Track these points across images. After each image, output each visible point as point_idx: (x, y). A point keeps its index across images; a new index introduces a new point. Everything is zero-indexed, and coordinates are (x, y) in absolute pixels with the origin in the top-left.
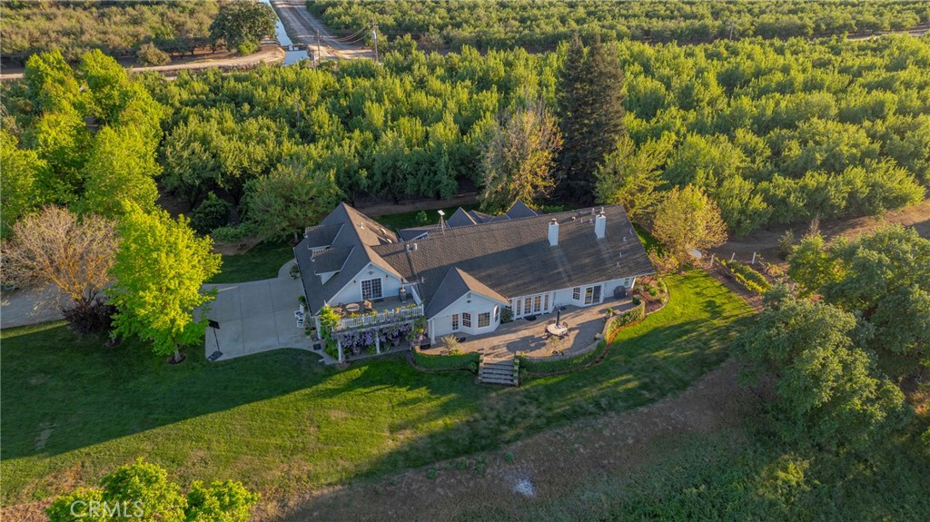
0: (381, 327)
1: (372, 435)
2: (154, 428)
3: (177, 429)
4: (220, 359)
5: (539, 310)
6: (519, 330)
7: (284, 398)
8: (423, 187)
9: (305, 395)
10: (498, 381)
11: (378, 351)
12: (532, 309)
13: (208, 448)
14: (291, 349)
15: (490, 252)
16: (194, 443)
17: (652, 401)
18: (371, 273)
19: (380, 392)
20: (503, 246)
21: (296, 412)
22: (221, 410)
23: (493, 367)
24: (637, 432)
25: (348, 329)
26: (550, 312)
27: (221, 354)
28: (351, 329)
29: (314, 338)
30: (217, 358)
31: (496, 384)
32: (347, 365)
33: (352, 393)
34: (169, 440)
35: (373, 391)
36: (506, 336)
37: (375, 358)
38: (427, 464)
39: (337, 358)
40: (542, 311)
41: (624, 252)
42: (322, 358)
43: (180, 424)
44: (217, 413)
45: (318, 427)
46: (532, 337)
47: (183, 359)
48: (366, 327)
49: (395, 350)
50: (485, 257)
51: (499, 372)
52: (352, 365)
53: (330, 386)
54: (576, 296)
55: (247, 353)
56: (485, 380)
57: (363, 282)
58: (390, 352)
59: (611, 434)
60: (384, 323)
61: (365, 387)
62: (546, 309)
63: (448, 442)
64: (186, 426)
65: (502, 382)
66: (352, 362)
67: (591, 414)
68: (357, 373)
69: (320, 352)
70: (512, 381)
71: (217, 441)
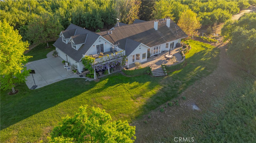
0: (111, 61)
1: (127, 102)
2: (15, 123)
3: (29, 121)
4: (37, 88)
5: (157, 53)
6: (155, 59)
7: (78, 97)
8: (92, 25)
9: (87, 93)
10: (160, 75)
11: (109, 73)
12: (156, 52)
13: (51, 125)
14: (70, 79)
15: (138, 33)
16: (42, 125)
17: (211, 72)
18: (100, 41)
19: (118, 87)
20: (141, 31)
21: (87, 101)
22: (49, 107)
23: (156, 71)
24: (214, 82)
25: (98, 63)
26: (161, 53)
27: (37, 86)
28: (100, 63)
29: (78, 73)
30: (35, 88)
31: (159, 76)
32: (99, 80)
33: (107, 89)
34: (27, 126)
35: (116, 87)
36: (152, 61)
37: (109, 75)
38: (157, 107)
39: (93, 78)
40: (158, 53)
41: (178, 31)
42: (86, 79)
43: (29, 118)
44: (48, 109)
45: (101, 104)
46: (161, 60)
47: (17, 92)
48: (105, 61)
49: (115, 72)
50: (137, 35)
51: (159, 72)
52: (101, 80)
53: (96, 88)
54: (167, 47)
55: (49, 84)
56: (155, 76)
57: (97, 46)
58: (113, 73)
59: (208, 84)
60: (112, 60)
61: (111, 86)
62: (159, 52)
63: (158, 98)
64: (34, 118)
65: (162, 75)
66: (100, 78)
67: (197, 79)
68: (105, 82)
69: (84, 77)
70: (165, 74)
71: (54, 121)
